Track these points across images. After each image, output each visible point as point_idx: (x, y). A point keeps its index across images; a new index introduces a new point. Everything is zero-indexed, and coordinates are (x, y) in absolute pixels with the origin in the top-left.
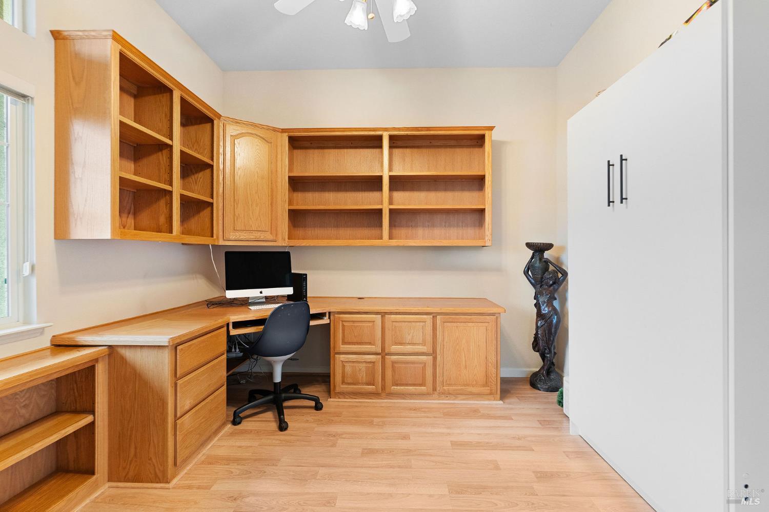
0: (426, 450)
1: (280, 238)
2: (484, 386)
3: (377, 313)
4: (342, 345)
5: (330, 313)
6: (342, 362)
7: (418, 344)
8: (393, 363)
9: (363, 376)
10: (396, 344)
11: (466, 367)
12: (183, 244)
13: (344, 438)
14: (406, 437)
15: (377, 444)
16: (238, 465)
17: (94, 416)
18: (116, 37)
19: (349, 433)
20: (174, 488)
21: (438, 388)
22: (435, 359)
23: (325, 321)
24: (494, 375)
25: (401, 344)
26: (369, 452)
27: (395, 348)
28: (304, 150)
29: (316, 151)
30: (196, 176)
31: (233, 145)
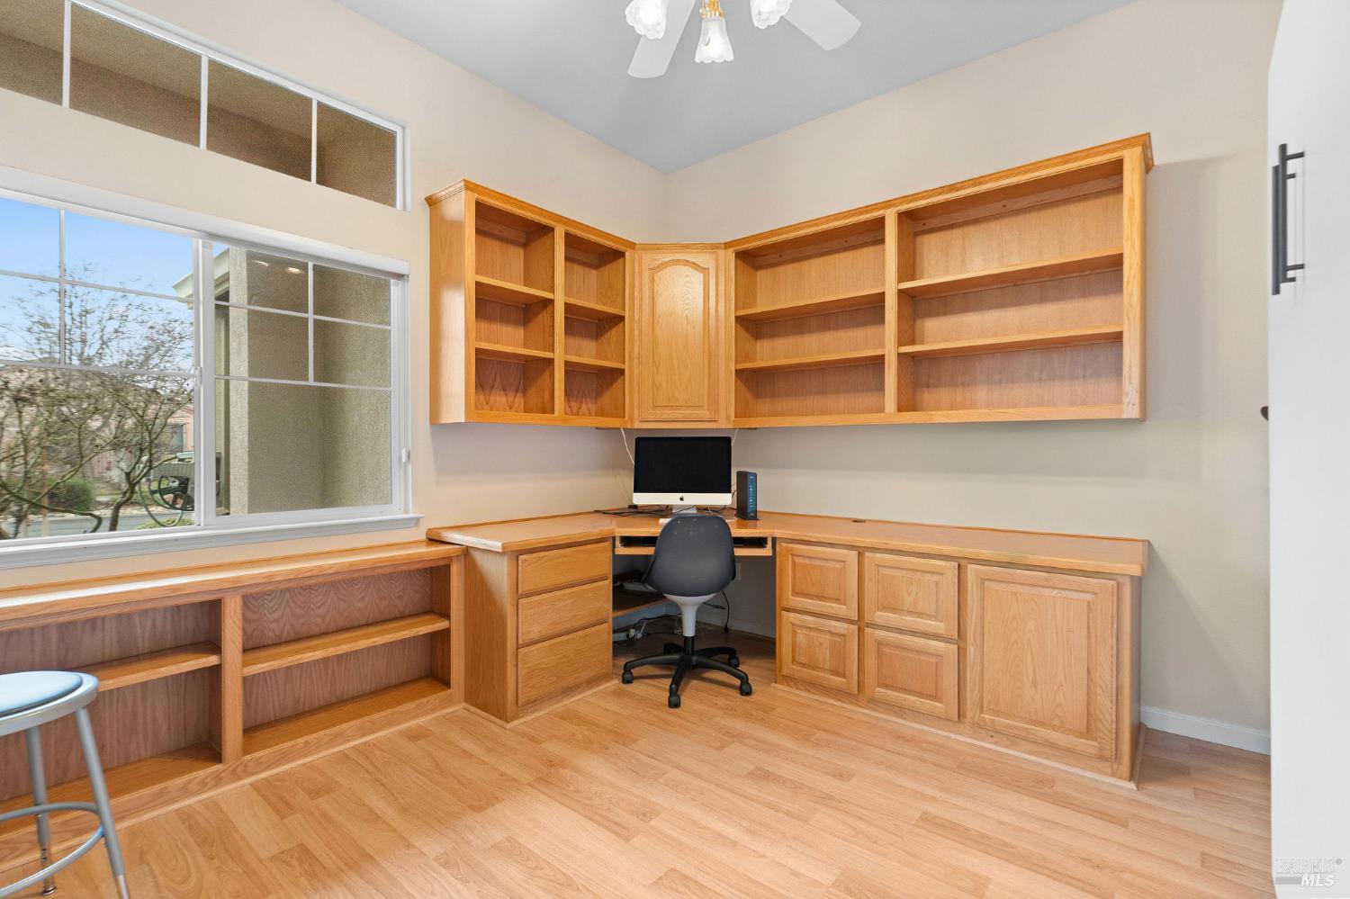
0: (862, 807)
1: (723, 415)
2: (1081, 735)
3: (852, 547)
4: (793, 596)
5: (774, 540)
6: (793, 625)
7: (928, 616)
8: (880, 644)
9: (825, 655)
10: (885, 608)
11: (1035, 684)
12: (597, 428)
13: (745, 744)
14: (843, 776)
15: (785, 769)
16: (588, 729)
17: (449, 620)
18: (469, 186)
19: (756, 739)
20: (510, 730)
21: (970, 714)
22: (961, 652)
23: (766, 552)
24: (1108, 717)
25: (895, 610)
26: (762, 775)
27: (882, 617)
28: (771, 270)
29: (790, 267)
30: (609, 333)
31: (652, 281)
